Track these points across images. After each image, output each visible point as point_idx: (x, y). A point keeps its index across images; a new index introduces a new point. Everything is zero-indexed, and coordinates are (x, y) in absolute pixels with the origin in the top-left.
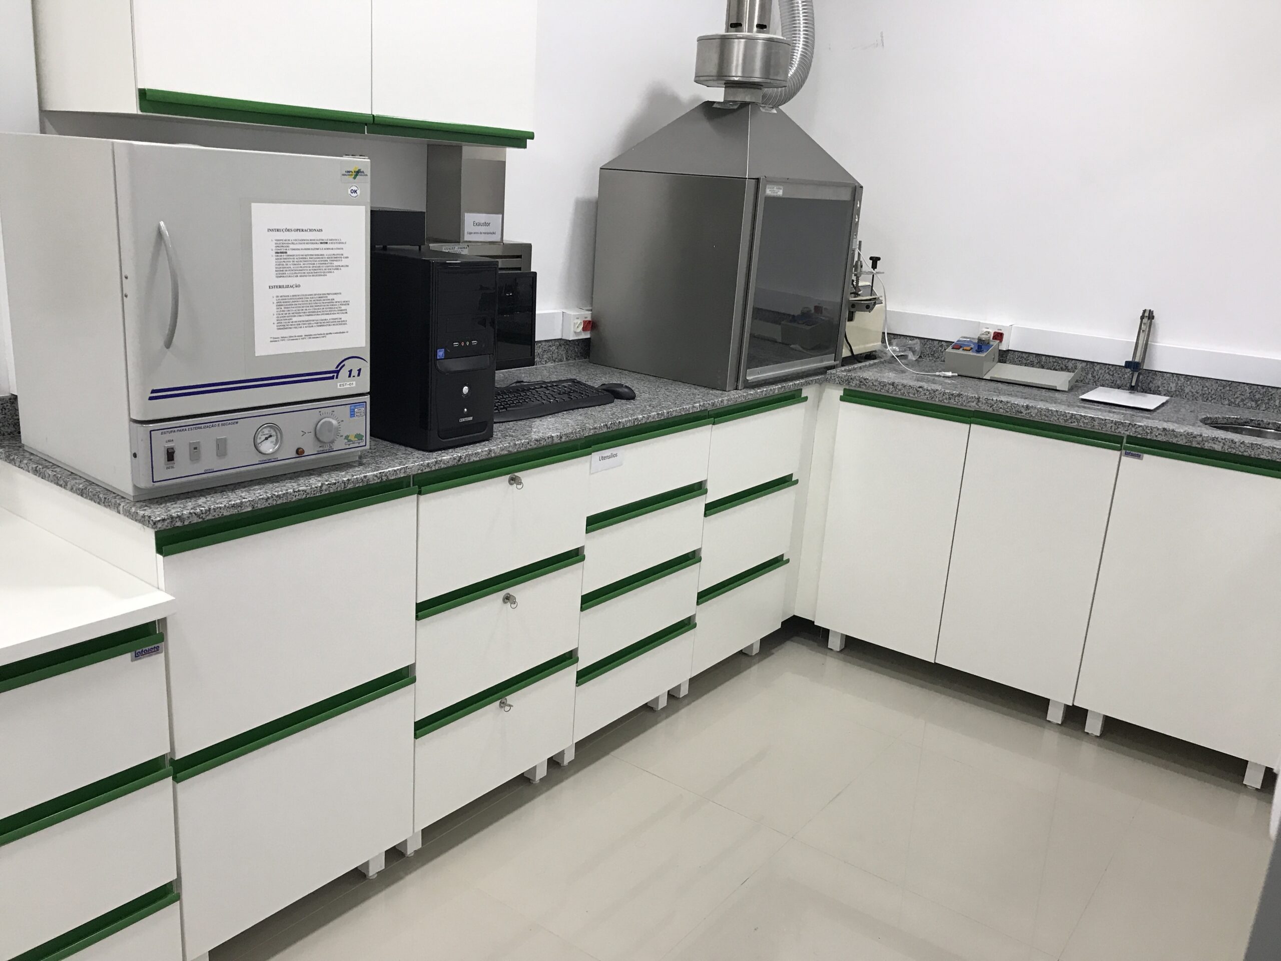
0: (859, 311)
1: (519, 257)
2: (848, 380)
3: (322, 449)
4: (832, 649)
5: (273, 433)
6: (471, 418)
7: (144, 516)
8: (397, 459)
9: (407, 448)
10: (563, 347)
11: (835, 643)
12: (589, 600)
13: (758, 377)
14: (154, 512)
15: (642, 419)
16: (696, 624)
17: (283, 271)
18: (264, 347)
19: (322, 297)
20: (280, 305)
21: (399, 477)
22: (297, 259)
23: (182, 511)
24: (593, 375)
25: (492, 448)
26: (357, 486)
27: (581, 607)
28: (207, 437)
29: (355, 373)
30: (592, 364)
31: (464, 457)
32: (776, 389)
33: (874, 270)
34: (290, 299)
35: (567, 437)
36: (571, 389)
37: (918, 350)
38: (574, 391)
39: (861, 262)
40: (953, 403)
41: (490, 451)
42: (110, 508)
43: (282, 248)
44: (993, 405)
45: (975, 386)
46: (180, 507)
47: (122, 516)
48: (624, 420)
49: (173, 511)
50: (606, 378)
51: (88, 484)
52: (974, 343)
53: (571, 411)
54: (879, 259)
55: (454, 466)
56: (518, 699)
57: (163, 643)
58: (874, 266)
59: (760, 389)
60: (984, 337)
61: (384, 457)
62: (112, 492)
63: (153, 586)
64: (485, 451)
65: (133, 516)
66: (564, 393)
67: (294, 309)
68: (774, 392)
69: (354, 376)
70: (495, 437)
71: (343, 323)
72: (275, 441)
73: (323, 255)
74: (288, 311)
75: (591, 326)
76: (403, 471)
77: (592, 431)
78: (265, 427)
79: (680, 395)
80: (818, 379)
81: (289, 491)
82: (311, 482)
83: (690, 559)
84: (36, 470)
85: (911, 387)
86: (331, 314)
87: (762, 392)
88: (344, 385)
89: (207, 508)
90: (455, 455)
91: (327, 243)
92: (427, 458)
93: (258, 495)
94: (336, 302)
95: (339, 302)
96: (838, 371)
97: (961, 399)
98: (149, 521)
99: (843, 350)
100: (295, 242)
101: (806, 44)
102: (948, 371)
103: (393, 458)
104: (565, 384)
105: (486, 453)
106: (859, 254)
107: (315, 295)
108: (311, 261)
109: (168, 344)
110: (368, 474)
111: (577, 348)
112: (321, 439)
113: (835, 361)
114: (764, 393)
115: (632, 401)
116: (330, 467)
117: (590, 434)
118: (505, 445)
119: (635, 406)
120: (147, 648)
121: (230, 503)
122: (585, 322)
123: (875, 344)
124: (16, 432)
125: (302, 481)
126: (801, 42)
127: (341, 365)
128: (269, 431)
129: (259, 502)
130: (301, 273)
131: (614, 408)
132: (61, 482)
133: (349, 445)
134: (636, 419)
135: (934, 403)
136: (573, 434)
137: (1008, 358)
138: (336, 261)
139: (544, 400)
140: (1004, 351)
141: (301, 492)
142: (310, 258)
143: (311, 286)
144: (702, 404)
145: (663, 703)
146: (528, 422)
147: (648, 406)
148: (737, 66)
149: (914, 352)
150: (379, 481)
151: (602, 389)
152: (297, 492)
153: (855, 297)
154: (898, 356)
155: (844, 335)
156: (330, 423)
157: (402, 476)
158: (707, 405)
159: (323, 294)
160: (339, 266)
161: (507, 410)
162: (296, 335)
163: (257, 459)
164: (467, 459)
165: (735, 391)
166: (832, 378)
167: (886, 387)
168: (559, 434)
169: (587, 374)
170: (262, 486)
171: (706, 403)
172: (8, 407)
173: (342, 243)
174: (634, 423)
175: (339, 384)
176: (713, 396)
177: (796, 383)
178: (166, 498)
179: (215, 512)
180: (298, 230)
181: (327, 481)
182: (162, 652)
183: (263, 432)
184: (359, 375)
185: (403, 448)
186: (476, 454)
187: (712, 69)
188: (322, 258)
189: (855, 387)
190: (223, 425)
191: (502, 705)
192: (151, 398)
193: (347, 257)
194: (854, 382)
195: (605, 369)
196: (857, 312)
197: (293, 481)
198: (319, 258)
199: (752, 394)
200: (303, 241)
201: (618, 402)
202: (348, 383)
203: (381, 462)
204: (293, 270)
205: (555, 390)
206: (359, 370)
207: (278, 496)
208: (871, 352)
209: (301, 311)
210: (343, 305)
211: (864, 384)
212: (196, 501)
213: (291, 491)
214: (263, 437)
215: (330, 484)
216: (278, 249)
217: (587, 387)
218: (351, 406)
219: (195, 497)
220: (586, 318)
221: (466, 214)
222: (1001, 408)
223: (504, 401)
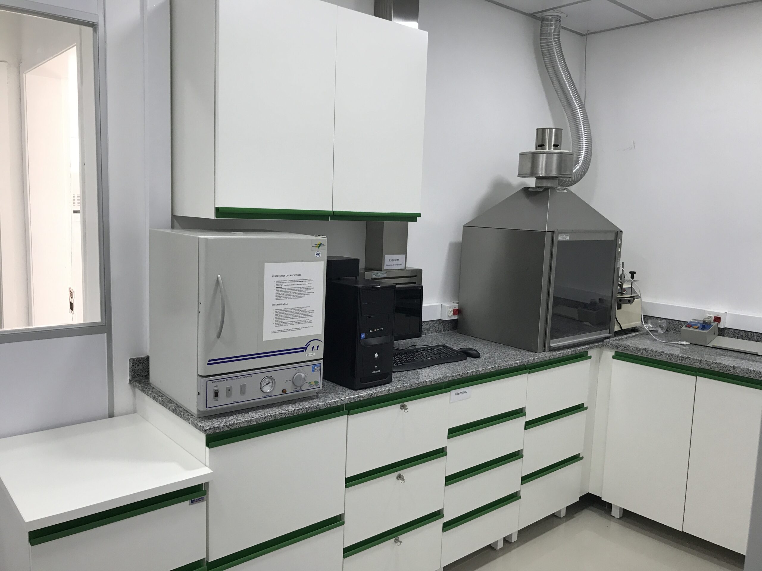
0: (624, 303)
1: (415, 276)
2: (617, 346)
3: (296, 389)
4: (614, 517)
5: (271, 381)
6: (379, 371)
7: (200, 426)
8: (337, 394)
9: (343, 388)
10: (442, 324)
11: (616, 513)
12: (450, 480)
13: (558, 344)
14: (206, 424)
15: (482, 371)
16: (520, 497)
17: (279, 296)
18: (267, 336)
19: (299, 309)
20: (277, 314)
21: (337, 405)
22: (287, 290)
23: (220, 424)
24: (458, 341)
25: (390, 388)
26: (314, 410)
27: (445, 484)
28: (235, 384)
29: (315, 348)
30: (458, 334)
31: (374, 393)
32: (569, 351)
33: (632, 279)
34: (283, 311)
35: (435, 381)
36: (441, 351)
37: (665, 327)
38: (443, 352)
39: (624, 274)
40: (684, 363)
41: (389, 390)
42: (185, 421)
43: (279, 285)
44: (711, 365)
45: (701, 351)
46: (219, 422)
47: (190, 425)
48: (470, 371)
49: (215, 424)
50: (465, 343)
51: (177, 406)
52: (700, 324)
53: (440, 365)
54: (635, 273)
55: (368, 399)
56: (406, 538)
57: (206, 496)
58: (632, 277)
59: (559, 352)
60: (707, 320)
61: (330, 393)
62: (187, 411)
63: (203, 464)
64: (386, 390)
65: (195, 426)
66: (437, 354)
67: (284, 316)
68: (568, 353)
69: (315, 350)
70: (393, 382)
71: (310, 322)
72: (271, 385)
73: (301, 287)
74: (281, 317)
75: (458, 312)
76: (339, 402)
77: (451, 378)
78: (267, 378)
79: (508, 355)
80: (598, 345)
81: (277, 413)
82: (289, 408)
83: (516, 455)
84: (154, 397)
85: (657, 352)
86: (304, 317)
87: (560, 353)
88: (309, 355)
89: (233, 423)
90: (369, 393)
91: (303, 281)
92: (353, 394)
93: (260, 415)
94: (307, 311)
95: (308, 311)
96: (611, 340)
97: (689, 360)
98: (203, 429)
99: (615, 327)
100: (287, 282)
101: (587, 152)
102: (684, 341)
103: (335, 394)
104: (438, 348)
105: (387, 391)
106: (623, 270)
107: (296, 308)
108: (294, 291)
109: (219, 336)
110: (320, 404)
111: (450, 324)
112: (295, 384)
113: (609, 334)
114: (562, 354)
115: (478, 359)
116: (300, 399)
117: (449, 380)
118: (398, 387)
119: (479, 362)
120: (197, 498)
121: (245, 420)
122: (454, 310)
123: (638, 322)
124: (147, 376)
125: (284, 407)
126: (584, 150)
127: (308, 345)
128: (268, 380)
129: (260, 419)
130: (289, 297)
131: (466, 363)
132: (165, 405)
133: (311, 387)
134: (478, 371)
135: (671, 362)
136: (439, 380)
137: (725, 332)
138: (308, 290)
139: (425, 358)
140: (722, 328)
141: (283, 414)
142: (294, 289)
143: (293, 303)
144: (520, 361)
145: (500, 545)
146: (414, 372)
147: (486, 362)
148: (542, 168)
149: (662, 328)
150: (326, 407)
151: (460, 351)
152: (281, 414)
153: (621, 295)
154: (650, 331)
155: (614, 317)
156: (300, 376)
157: (338, 405)
158: (524, 362)
159: (300, 308)
160: (309, 293)
161: (402, 364)
162: (285, 329)
163: (261, 395)
164: (376, 395)
165: (543, 353)
166: (607, 344)
167: (641, 351)
168: (430, 380)
169: (454, 340)
170: (263, 410)
171: (523, 360)
172: (146, 362)
173: (311, 281)
174: (477, 373)
175: (306, 354)
176: (528, 356)
177: (583, 348)
178: (214, 416)
179: (237, 425)
180: (288, 275)
181: (297, 408)
182: (205, 501)
183: (265, 381)
184: (317, 349)
185: (342, 387)
186: (381, 391)
187: (528, 170)
188: (300, 289)
189: (621, 350)
190: (244, 377)
191: (396, 541)
192: (208, 364)
193: (314, 288)
194: (620, 347)
195: (466, 336)
196: (623, 304)
197: (280, 407)
198: (298, 289)
199: (554, 355)
200: (290, 281)
201: (469, 359)
202: (312, 354)
203: (328, 396)
204: (284, 296)
205: (432, 352)
206: (318, 347)
207: (270, 416)
208: (634, 327)
209: (288, 317)
210: (310, 312)
211: (627, 349)
212: (228, 418)
213: (278, 413)
214: (265, 384)
215: (299, 409)
216: (277, 286)
217: (451, 350)
218: (312, 366)
219: (228, 416)
220: (455, 307)
221: (386, 256)
222: (716, 367)
223: (402, 359)
